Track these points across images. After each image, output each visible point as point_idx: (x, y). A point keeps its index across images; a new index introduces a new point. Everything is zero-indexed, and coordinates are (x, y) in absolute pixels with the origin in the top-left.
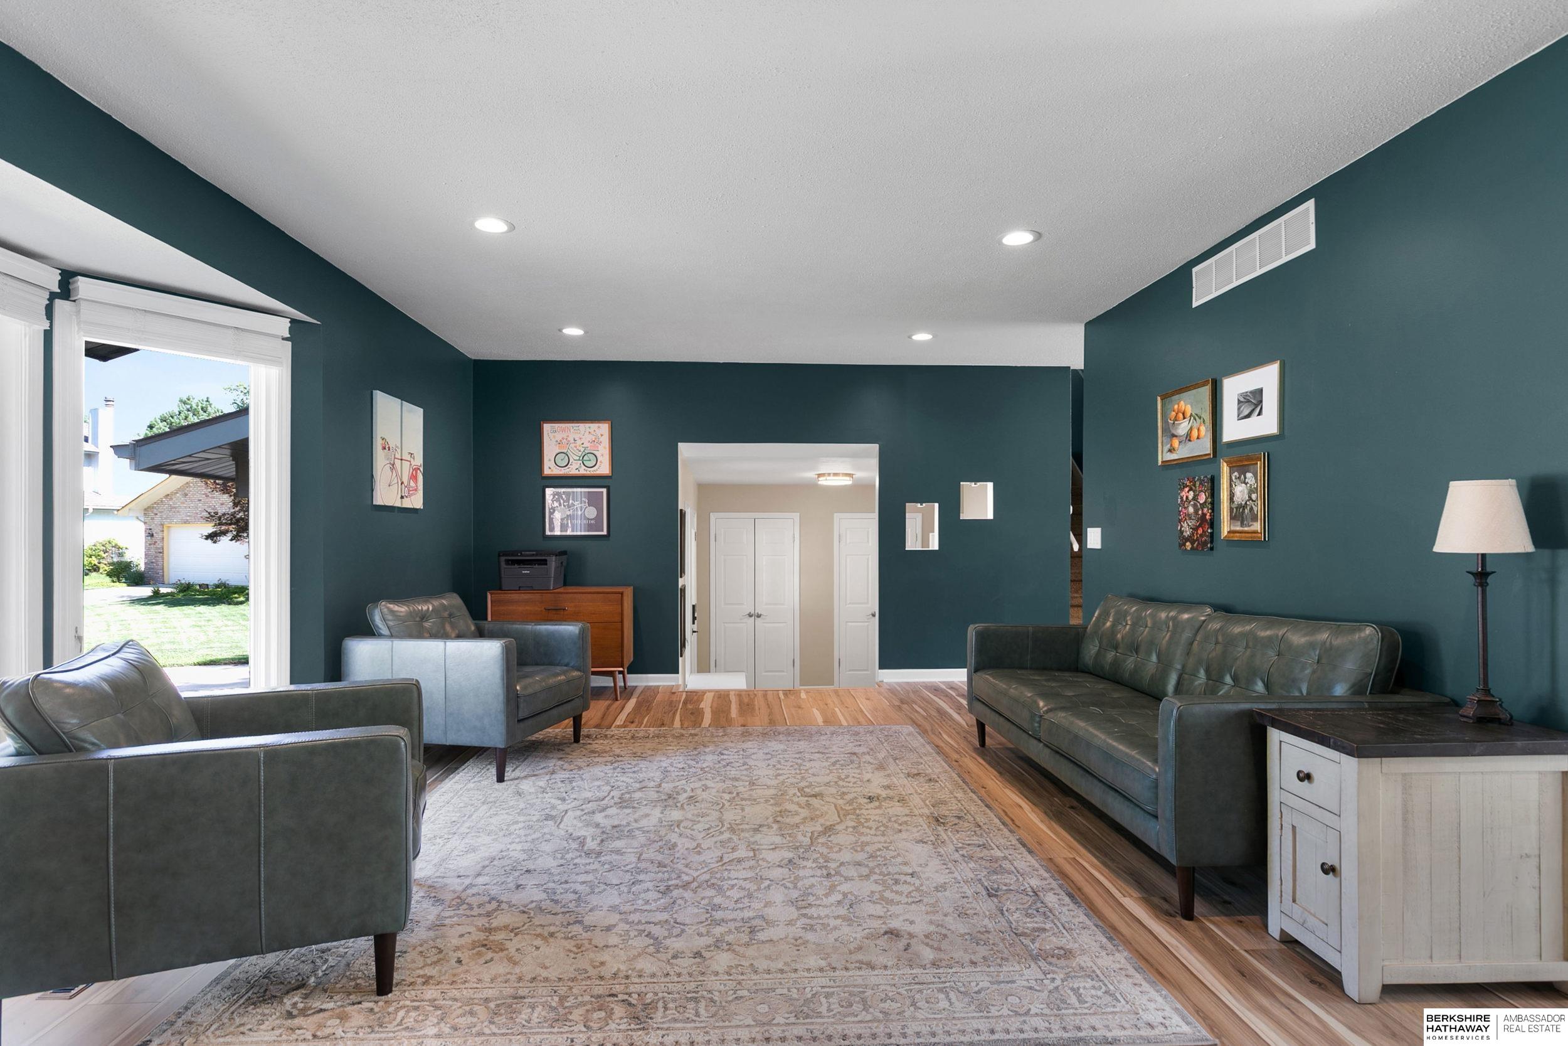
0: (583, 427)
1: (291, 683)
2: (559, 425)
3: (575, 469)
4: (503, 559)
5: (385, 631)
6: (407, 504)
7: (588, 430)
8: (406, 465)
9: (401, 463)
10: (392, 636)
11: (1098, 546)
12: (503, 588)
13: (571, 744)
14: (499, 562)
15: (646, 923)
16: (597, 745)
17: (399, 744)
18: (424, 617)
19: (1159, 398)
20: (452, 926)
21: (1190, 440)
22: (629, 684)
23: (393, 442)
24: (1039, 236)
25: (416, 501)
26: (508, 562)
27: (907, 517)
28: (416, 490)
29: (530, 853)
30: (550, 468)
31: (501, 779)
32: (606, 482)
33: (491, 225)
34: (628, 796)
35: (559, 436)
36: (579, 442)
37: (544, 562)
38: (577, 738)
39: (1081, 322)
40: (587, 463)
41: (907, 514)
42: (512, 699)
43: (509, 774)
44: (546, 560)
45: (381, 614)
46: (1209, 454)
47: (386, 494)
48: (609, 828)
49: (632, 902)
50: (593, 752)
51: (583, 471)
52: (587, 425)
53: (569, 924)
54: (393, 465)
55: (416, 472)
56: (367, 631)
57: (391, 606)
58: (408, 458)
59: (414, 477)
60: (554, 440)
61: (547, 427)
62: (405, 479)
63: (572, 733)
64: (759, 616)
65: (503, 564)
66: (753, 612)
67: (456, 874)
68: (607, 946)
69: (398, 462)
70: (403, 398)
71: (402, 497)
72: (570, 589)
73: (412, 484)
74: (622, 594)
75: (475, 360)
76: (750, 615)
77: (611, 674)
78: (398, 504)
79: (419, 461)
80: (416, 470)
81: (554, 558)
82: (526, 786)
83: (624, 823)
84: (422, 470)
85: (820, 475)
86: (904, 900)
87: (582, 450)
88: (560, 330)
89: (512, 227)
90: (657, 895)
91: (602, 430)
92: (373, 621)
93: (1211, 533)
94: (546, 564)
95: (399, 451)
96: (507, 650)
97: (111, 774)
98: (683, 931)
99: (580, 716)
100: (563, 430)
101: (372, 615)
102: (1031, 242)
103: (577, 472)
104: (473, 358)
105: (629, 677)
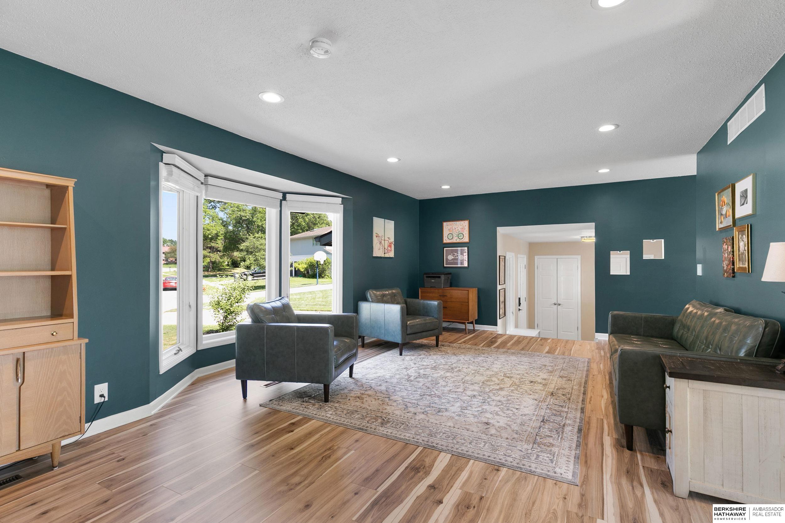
0: (458, 223)
1: (343, 313)
2: (450, 223)
3: (455, 240)
4: (425, 276)
5: (370, 300)
6: (387, 255)
7: (460, 224)
8: (386, 242)
9: (384, 242)
10: (372, 302)
11: (701, 275)
12: (425, 287)
13: (435, 347)
14: (424, 277)
15: (409, 402)
16: (443, 349)
17: (328, 330)
18: (384, 295)
19: (716, 194)
20: (354, 391)
21: (726, 217)
22: (476, 328)
23: (381, 234)
24: (617, 126)
25: (391, 254)
26: (427, 277)
27: (611, 257)
28: (391, 250)
29: (391, 377)
30: (446, 240)
31: (401, 354)
32: (468, 245)
33: (393, 160)
34: (438, 366)
35: (449, 227)
36: (457, 229)
37: (439, 277)
38: (437, 345)
39: (693, 153)
40: (460, 238)
41: (611, 256)
42: (404, 326)
43: (403, 353)
44: (440, 277)
45: (370, 294)
46: (731, 225)
47: (378, 252)
48: (422, 374)
49: (409, 396)
50: (440, 351)
51: (458, 241)
52: (460, 222)
53: (386, 398)
54: (381, 242)
55: (391, 244)
56: (365, 300)
57: (374, 291)
58: (388, 239)
59: (390, 246)
60: (447, 229)
61: (445, 224)
62: (386, 247)
63: (435, 344)
64: (559, 305)
65: (425, 278)
66: (556, 303)
67: (366, 379)
68: (391, 405)
69: (383, 242)
70: (385, 218)
71: (385, 253)
72: (453, 288)
73: (389, 248)
74: (468, 291)
75: (420, 200)
76: (555, 304)
77: (464, 323)
78: (383, 256)
79: (392, 240)
80: (391, 243)
81: (443, 276)
82: (407, 358)
83: (428, 374)
84: (393, 243)
85: (582, 237)
86: (505, 415)
87: (458, 232)
88: (441, 187)
89: (400, 160)
90: (419, 396)
91: (465, 224)
92: (367, 296)
93: (733, 268)
94: (440, 278)
95: (383, 237)
96: (402, 309)
97: (265, 329)
98: (417, 407)
99: (439, 336)
100: (451, 225)
101: (367, 294)
102: (614, 129)
103: (456, 241)
104: (419, 199)
105: (476, 325)
